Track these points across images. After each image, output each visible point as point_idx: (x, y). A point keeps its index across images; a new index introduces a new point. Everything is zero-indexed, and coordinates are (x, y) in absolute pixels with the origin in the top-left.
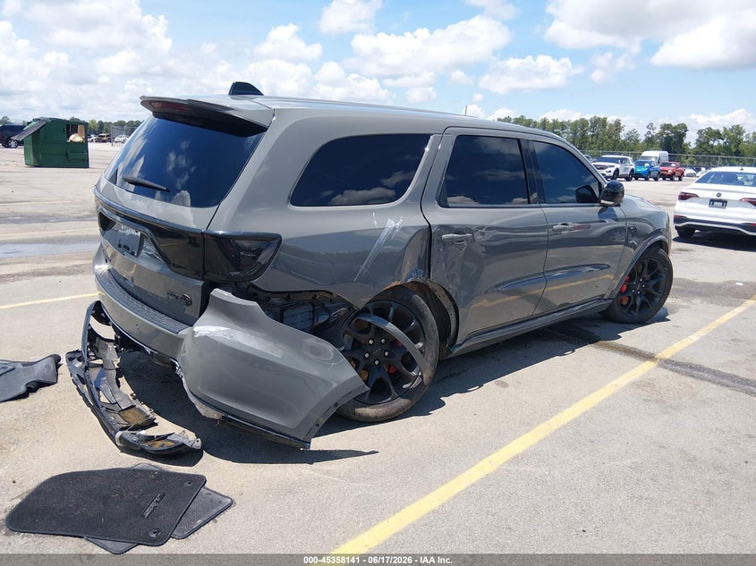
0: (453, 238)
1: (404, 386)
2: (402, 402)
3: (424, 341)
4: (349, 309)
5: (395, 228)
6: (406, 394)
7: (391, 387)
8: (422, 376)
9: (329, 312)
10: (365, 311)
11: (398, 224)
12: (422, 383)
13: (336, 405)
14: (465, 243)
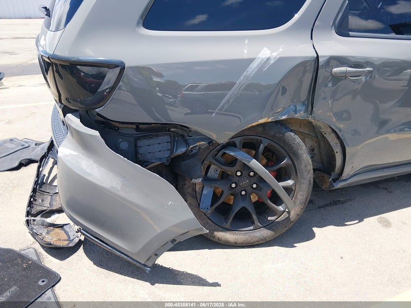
0: (346, 73)
1: (269, 218)
2: (265, 233)
3: (296, 180)
4: (209, 143)
5: (269, 59)
6: (269, 226)
7: (255, 217)
8: (289, 213)
9: (188, 144)
10: (231, 145)
11: (274, 54)
12: (288, 219)
13: (174, 240)
14: (363, 79)
